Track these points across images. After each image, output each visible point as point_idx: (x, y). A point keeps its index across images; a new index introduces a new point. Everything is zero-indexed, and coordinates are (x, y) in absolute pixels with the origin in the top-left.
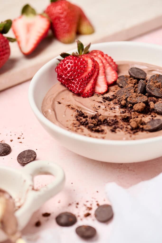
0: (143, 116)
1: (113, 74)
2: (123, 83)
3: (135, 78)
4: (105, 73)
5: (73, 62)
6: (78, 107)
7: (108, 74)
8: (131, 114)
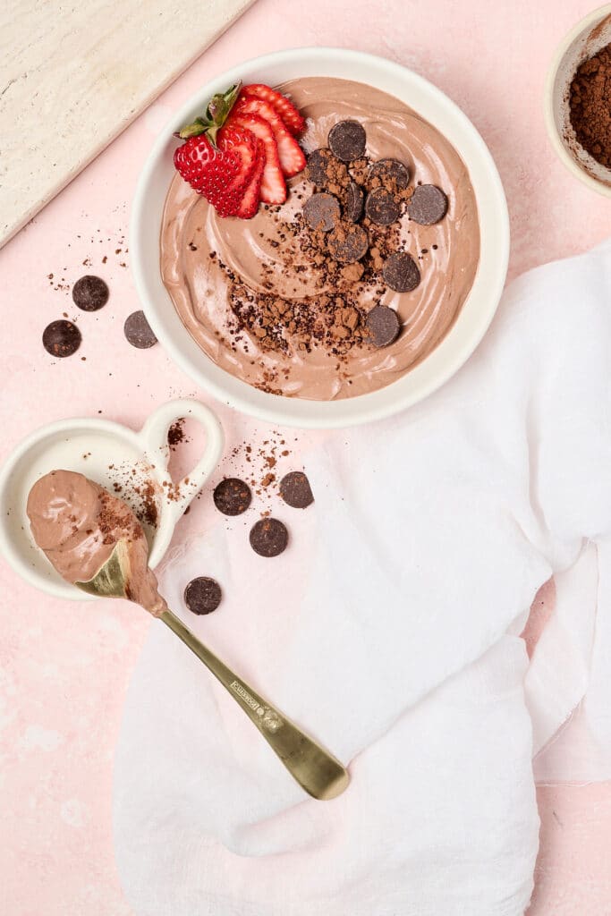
0: (362, 289)
1: (296, 155)
2: (317, 178)
7: (285, 152)
8: (337, 287)
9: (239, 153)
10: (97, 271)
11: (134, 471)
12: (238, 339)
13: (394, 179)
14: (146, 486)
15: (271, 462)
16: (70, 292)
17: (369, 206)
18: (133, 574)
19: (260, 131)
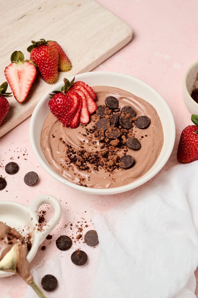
0: (118, 150)
1: (93, 105)
2: (101, 114)
3: (110, 109)
4: (87, 105)
5: (62, 100)
6: (68, 142)
7: (89, 105)
8: (108, 149)
9: (73, 99)
10: (16, 161)
11: (23, 230)
12: (69, 166)
13: (129, 114)
14: (28, 236)
15: (81, 230)
16: (4, 168)
17: (121, 120)
18: (20, 260)
19: (80, 94)
